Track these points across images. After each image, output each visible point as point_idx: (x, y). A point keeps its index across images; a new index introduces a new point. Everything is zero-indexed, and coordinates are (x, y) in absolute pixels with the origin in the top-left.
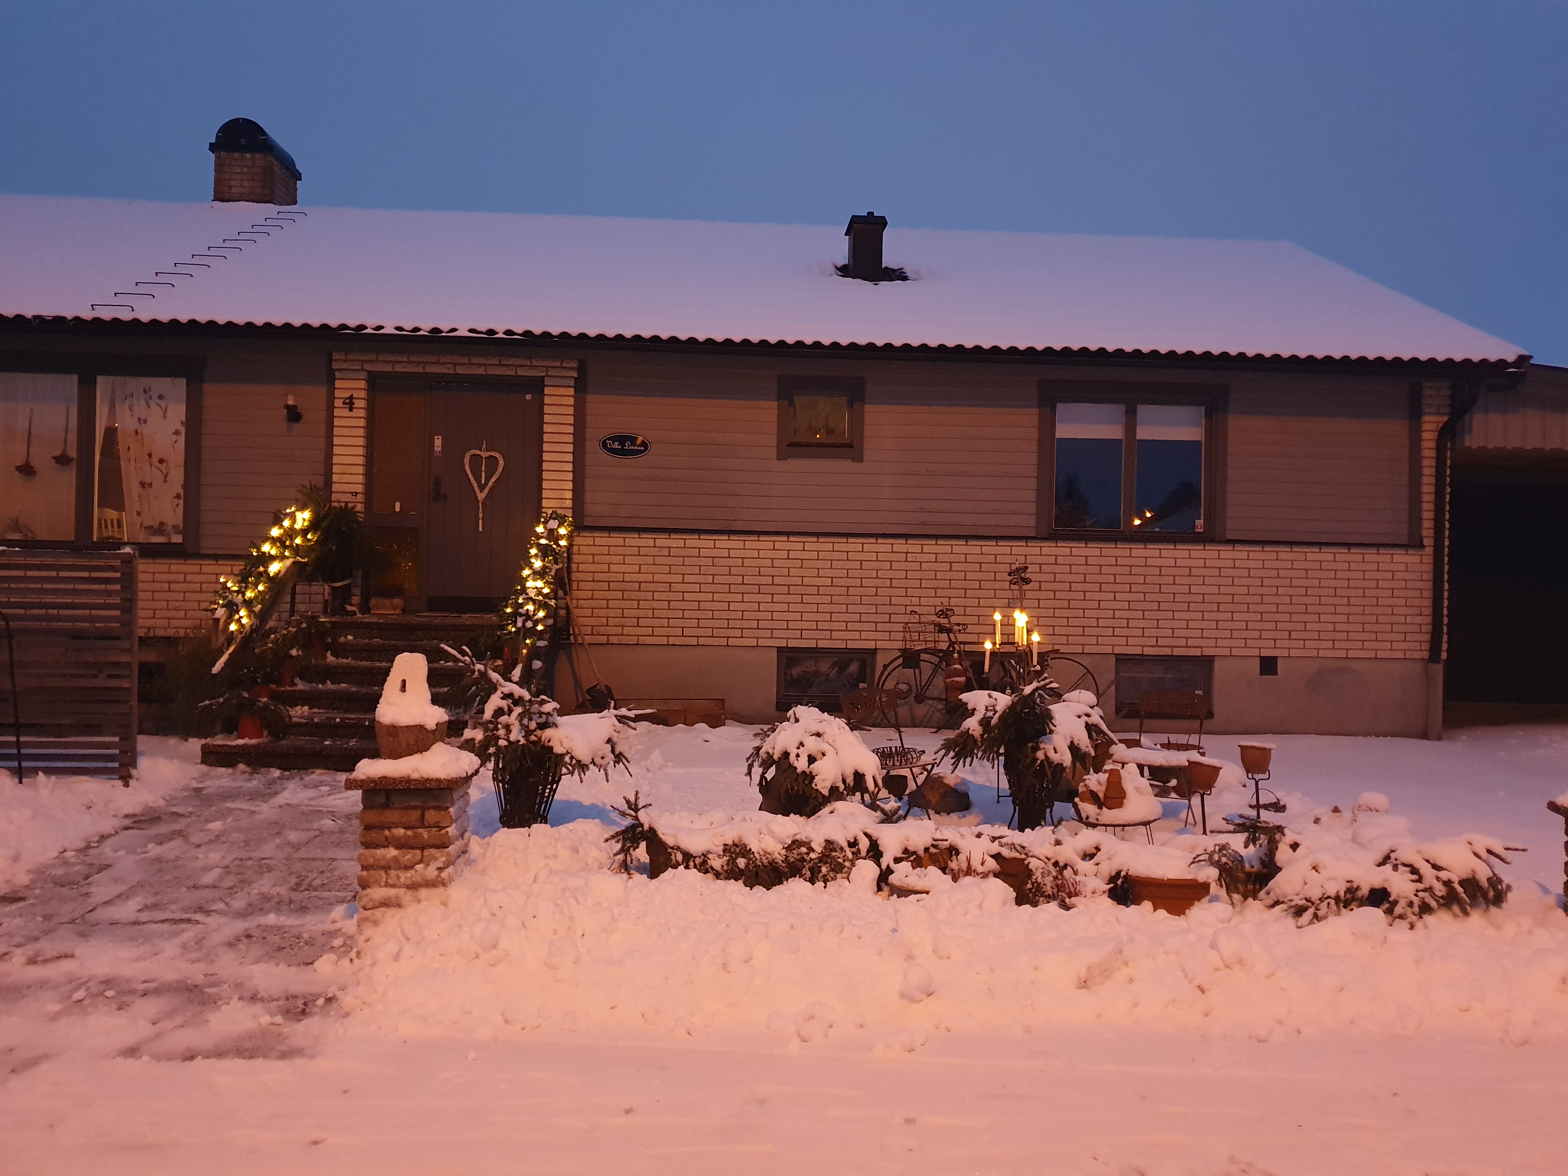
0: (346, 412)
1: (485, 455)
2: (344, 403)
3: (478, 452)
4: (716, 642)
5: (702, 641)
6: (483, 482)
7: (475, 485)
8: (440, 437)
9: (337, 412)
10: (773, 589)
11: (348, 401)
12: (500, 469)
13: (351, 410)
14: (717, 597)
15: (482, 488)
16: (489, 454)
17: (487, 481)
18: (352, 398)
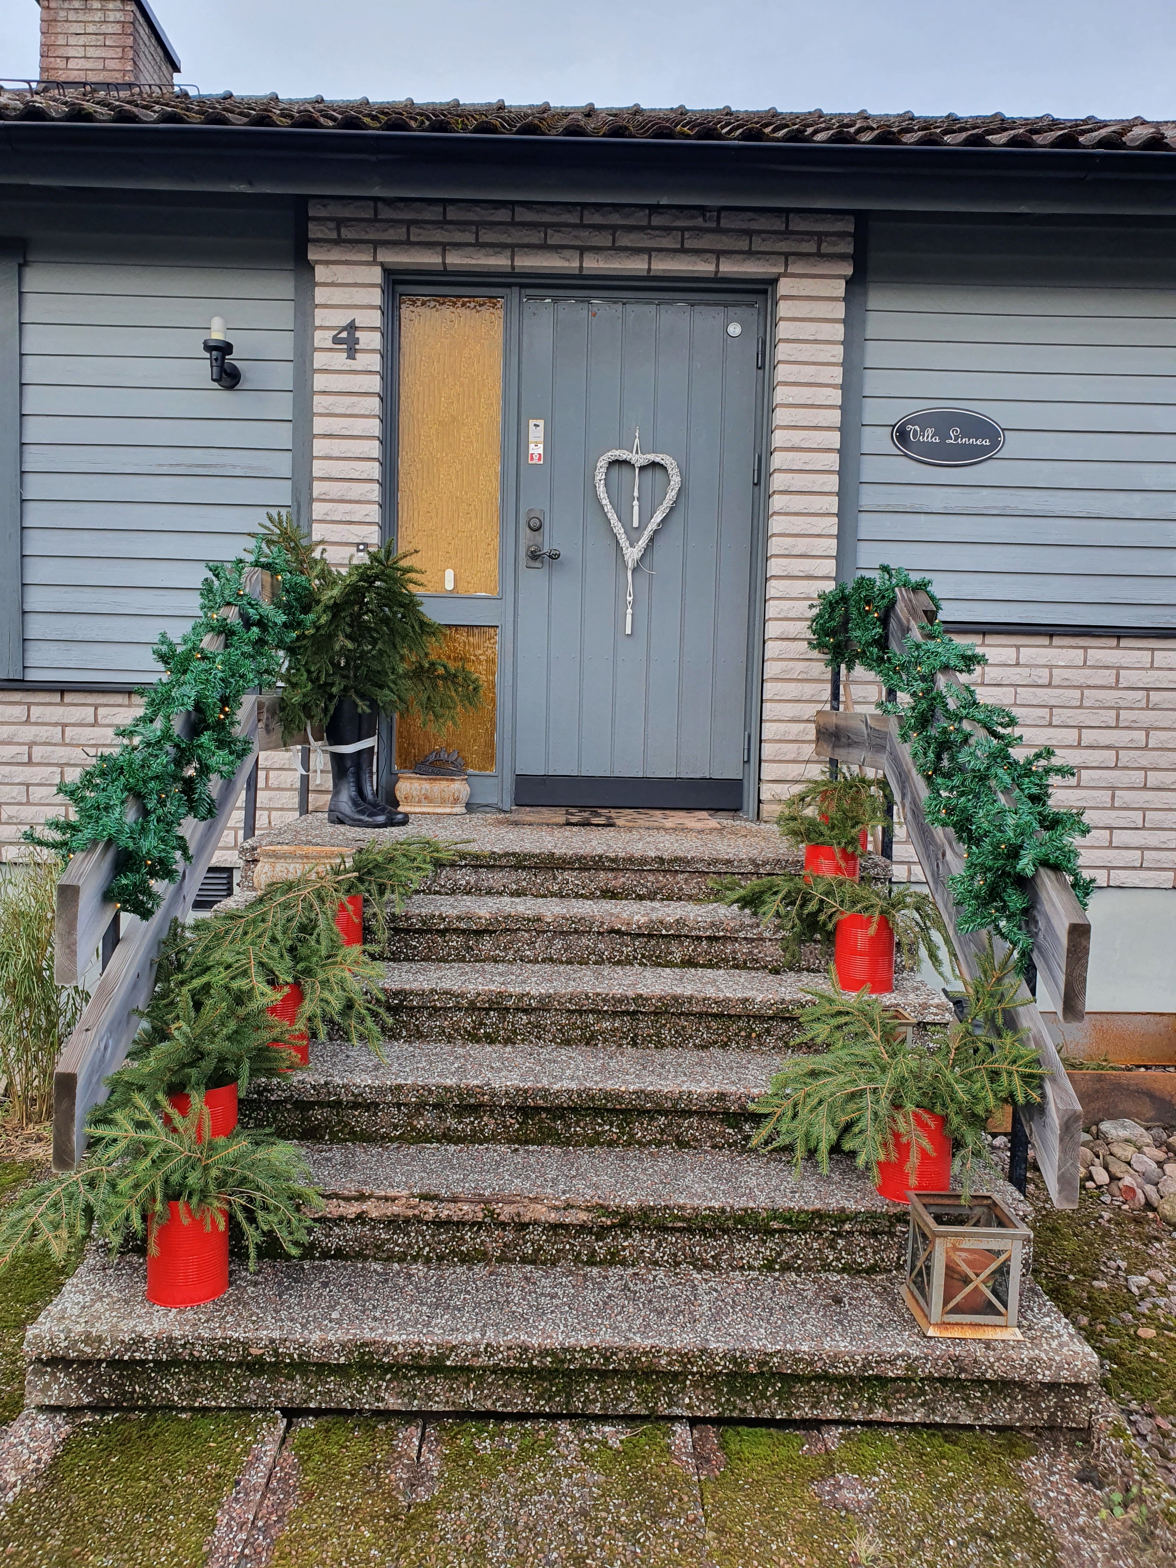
0: (339, 360)
1: (639, 459)
2: (336, 340)
3: (624, 455)
5: (1117, 878)
6: (636, 524)
7: (619, 529)
8: (541, 423)
9: (320, 360)
11: (344, 335)
12: (672, 495)
13: (351, 356)
14: (1153, 779)
15: (633, 534)
16: (652, 457)
17: (645, 518)
18: (352, 327)
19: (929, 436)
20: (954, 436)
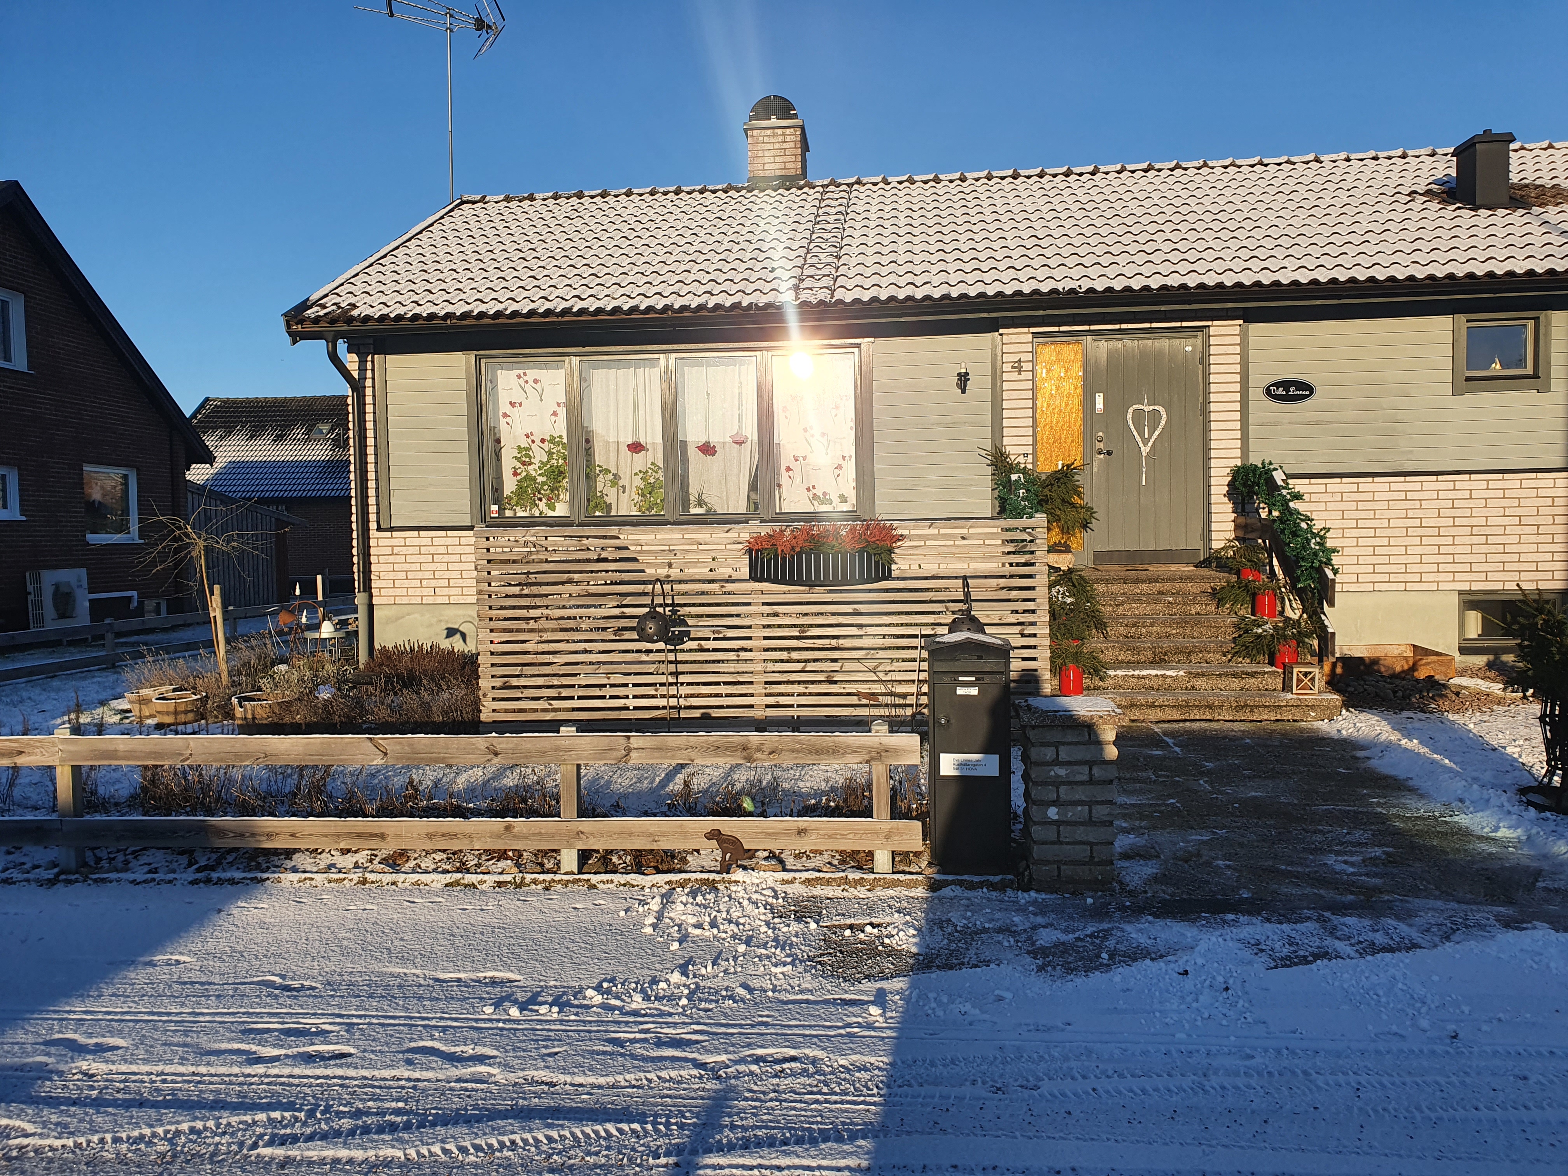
0: (1015, 376)
1: (1147, 409)
2: (1013, 367)
3: (1141, 407)
4: (1394, 587)
5: (1378, 587)
6: (1147, 436)
7: (1138, 439)
8: (1102, 394)
9: (1006, 376)
10: (1453, 531)
11: (1017, 364)
12: (1163, 422)
13: (1020, 373)
14: (1393, 541)
15: (1145, 442)
16: (1152, 408)
17: (1151, 435)
18: (1020, 361)
19: (1281, 391)
20: (1292, 391)
